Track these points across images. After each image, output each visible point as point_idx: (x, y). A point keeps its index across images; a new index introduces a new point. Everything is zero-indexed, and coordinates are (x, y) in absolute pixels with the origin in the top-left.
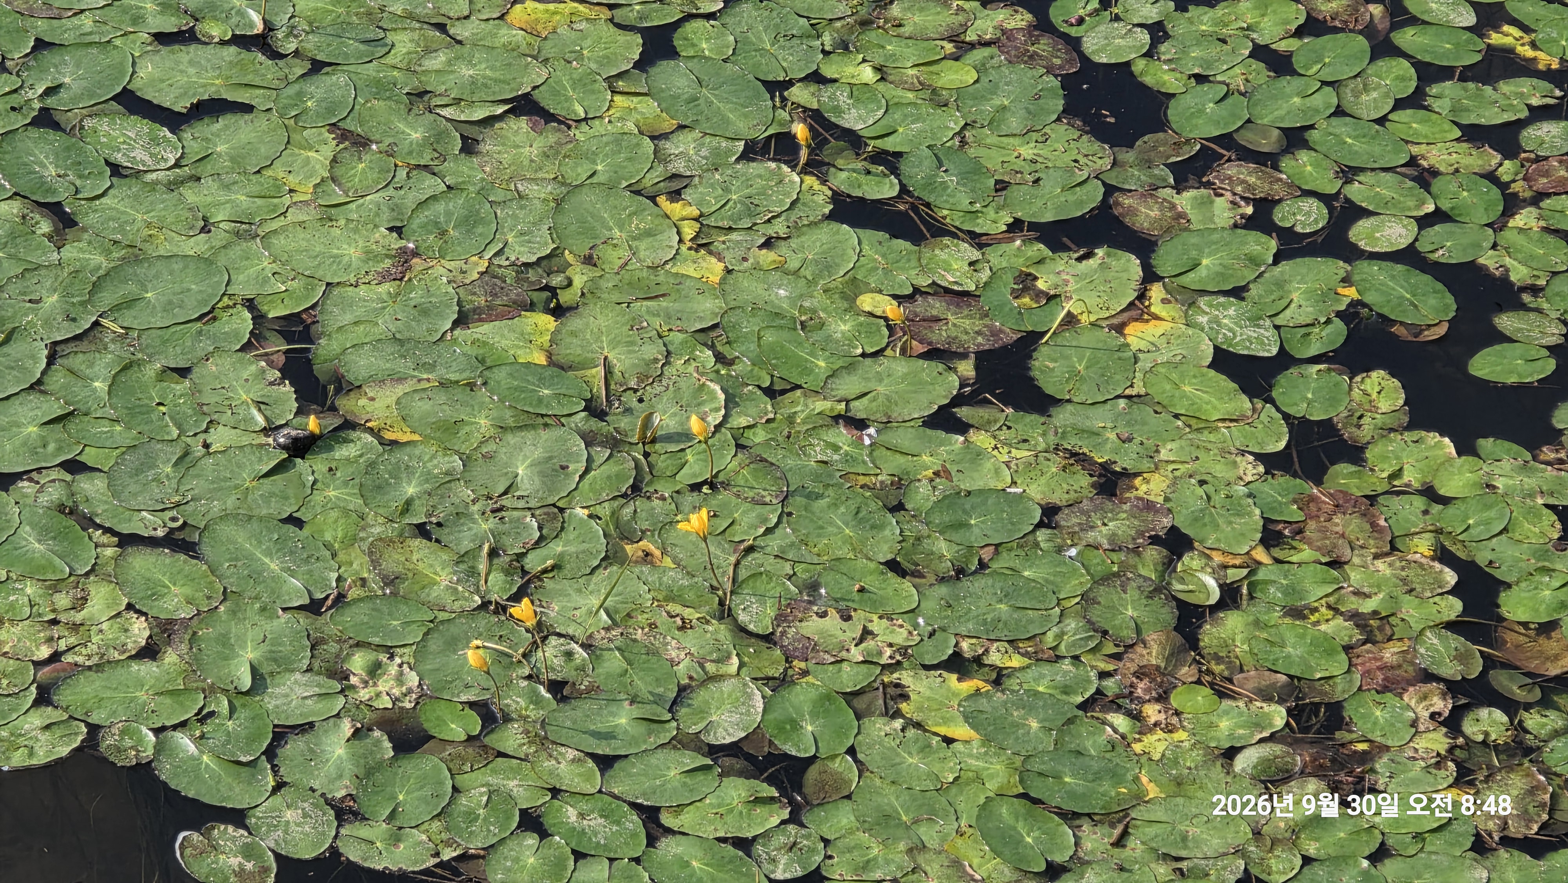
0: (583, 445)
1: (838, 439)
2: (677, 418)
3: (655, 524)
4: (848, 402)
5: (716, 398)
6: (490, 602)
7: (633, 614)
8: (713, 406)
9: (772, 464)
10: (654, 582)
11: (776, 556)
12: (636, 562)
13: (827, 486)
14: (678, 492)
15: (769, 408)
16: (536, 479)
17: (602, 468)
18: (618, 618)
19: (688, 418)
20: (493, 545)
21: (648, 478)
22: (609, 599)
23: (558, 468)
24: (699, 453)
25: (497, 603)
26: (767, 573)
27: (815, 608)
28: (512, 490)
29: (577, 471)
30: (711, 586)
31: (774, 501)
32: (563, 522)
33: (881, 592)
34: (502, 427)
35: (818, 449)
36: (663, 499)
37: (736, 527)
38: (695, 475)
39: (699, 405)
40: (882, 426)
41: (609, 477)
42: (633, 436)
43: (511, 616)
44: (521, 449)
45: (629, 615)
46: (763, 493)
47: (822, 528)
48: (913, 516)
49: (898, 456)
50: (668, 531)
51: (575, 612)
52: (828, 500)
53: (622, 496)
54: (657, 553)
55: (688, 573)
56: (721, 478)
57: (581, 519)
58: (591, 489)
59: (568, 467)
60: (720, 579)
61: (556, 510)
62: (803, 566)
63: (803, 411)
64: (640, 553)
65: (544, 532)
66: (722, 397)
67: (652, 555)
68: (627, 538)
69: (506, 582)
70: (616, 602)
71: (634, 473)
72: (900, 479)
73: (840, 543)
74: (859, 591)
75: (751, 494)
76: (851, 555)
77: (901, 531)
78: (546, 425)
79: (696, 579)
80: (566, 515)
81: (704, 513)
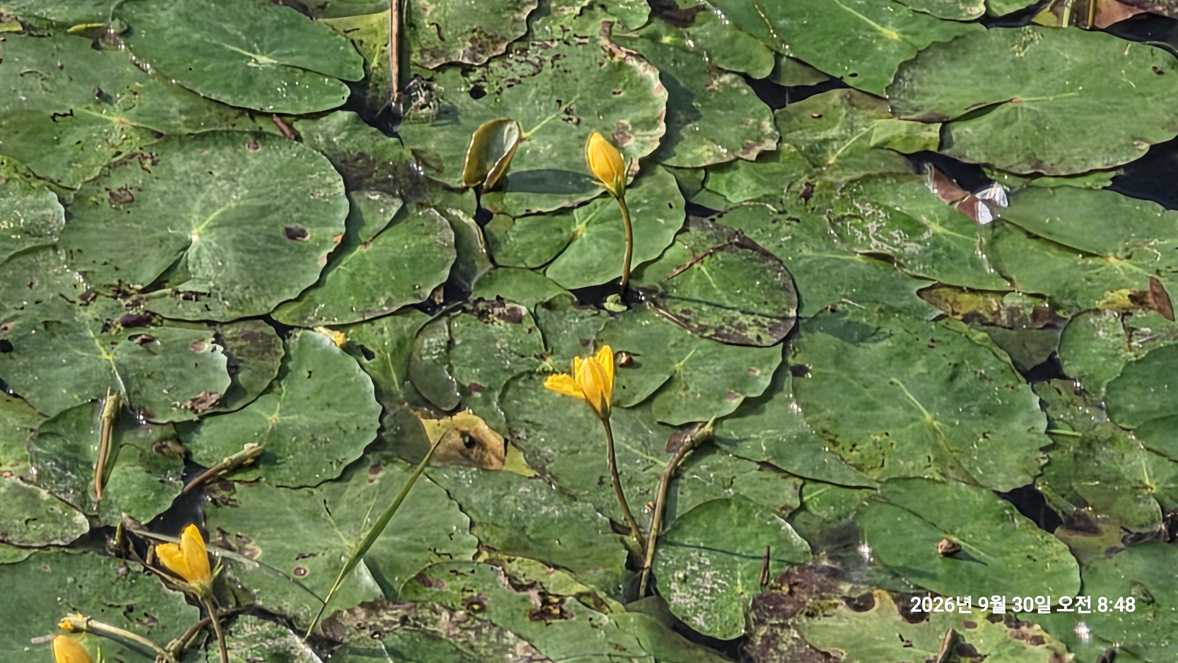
0: (340, 187)
1: (919, 207)
2: (558, 138)
3: (493, 374)
4: (946, 123)
5: (648, 98)
6: (110, 530)
7: (433, 577)
8: (640, 114)
9: (766, 255)
10: (482, 506)
11: (764, 465)
12: (446, 459)
13: (887, 312)
14: (549, 305)
15: (768, 126)
16: (230, 255)
17: (382, 240)
18: (397, 582)
19: (583, 139)
20: (125, 401)
21: (483, 268)
22: (381, 538)
23: (280, 232)
24: (602, 221)
25: (125, 533)
26: (742, 501)
27: (846, 588)
28: (174, 278)
29: (323, 243)
30: (613, 523)
31: (767, 339)
32: (286, 358)
33: (993, 561)
34: (160, 135)
35: (872, 226)
36: (515, 318)
37: (677, 393)
38: (588, 270)
39: (607, 111)
40: (1019, 183)
41: (395, 264)
42: (455, 172)
43: (155, 561)
44: (200, 187)
45: (422, 579)
46: (744, 320)
47: (870, 406)
48: (1080, 393)
49: (1052, 253)
50: (520, 393)
51: (300, 564)
52: (887, 343)
53: (421, 307)
54: (495, 441)
55: (562, 491)
56: (649, 279)
57: (327, 353)
58: (354, 287)
59: (303, 234)
60: (633, 508)
61: (271, 330)
62: (824, 489)
63: (844, 139)
64: (456, 439)
65: (241, 376)
66: (661, 95)
67: (483, 445)
68: (428, 403)
69: (149, 485)
70: (394, 545)
71: (452, 257)
72: (1055, 307)
73: (910, 444)
74: (947, 554)
75: (714, 320)
76: (933, 472)
77: (1051, 424)
78: (259, 136)
79: (579, 506)
80: (293, 342)
81: (605, 354)
